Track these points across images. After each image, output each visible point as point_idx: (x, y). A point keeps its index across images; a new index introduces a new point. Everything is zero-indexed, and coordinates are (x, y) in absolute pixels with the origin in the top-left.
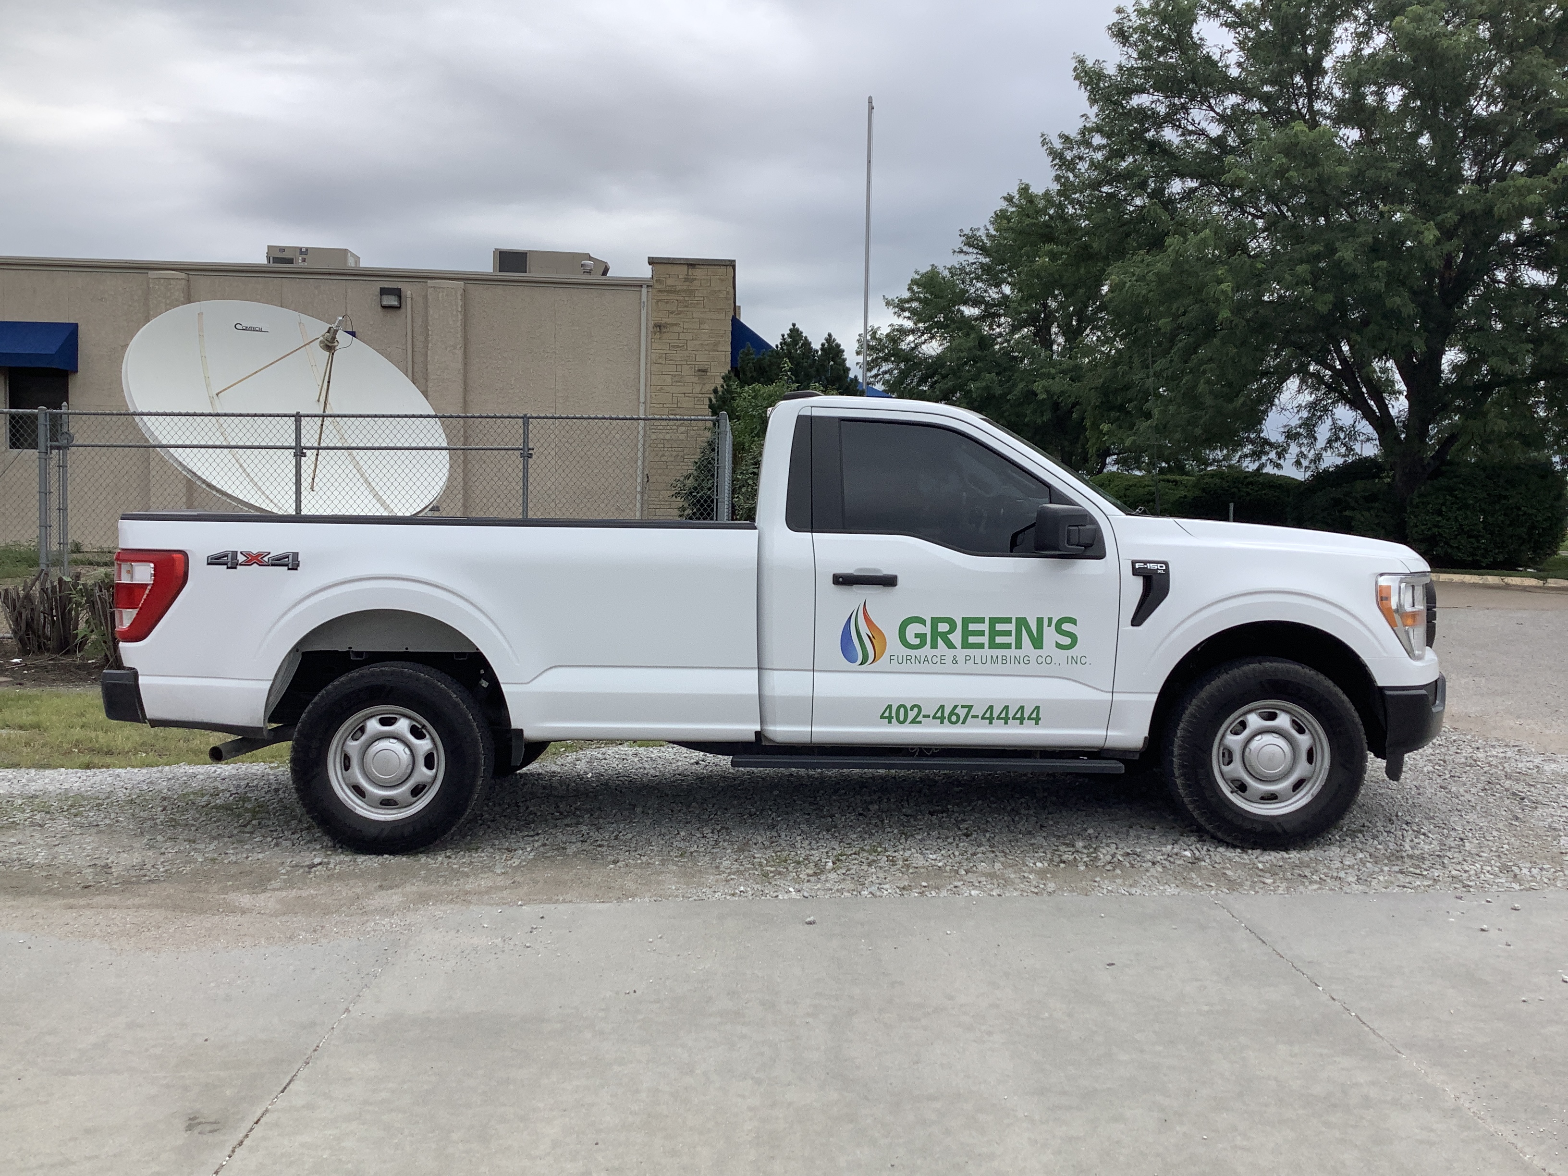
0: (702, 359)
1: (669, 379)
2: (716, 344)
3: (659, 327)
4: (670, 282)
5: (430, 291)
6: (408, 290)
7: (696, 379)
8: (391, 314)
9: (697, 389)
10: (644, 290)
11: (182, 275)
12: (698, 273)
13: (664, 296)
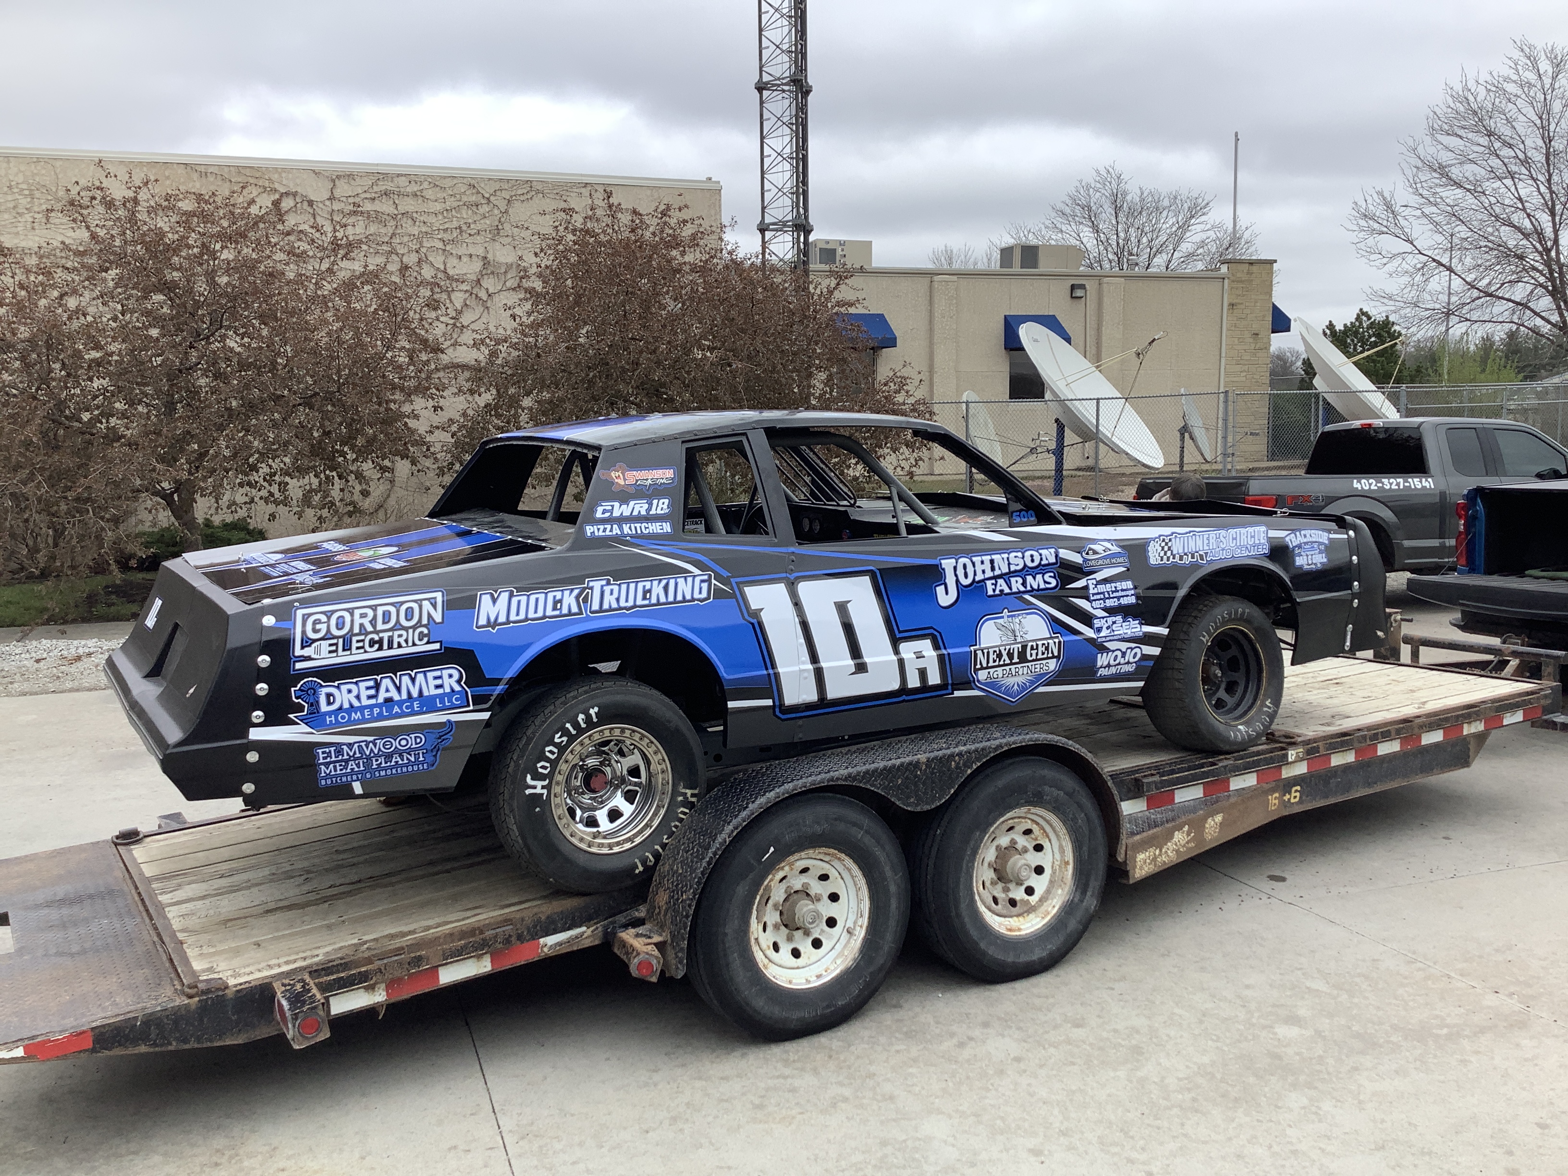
0: (1256, 327)
1: (1236, 340)
2: (1264, 316)
3: (1232, 305)
4: (1239, 275)
5: (1105, 285)
6: (1090, 285)
7: (1251, 340)
8: (1076, 301)
9: (1253, 346)
10: (1226, 281)
11: (955, 278)
12: (1254, 268)
13: (1235, 285)
